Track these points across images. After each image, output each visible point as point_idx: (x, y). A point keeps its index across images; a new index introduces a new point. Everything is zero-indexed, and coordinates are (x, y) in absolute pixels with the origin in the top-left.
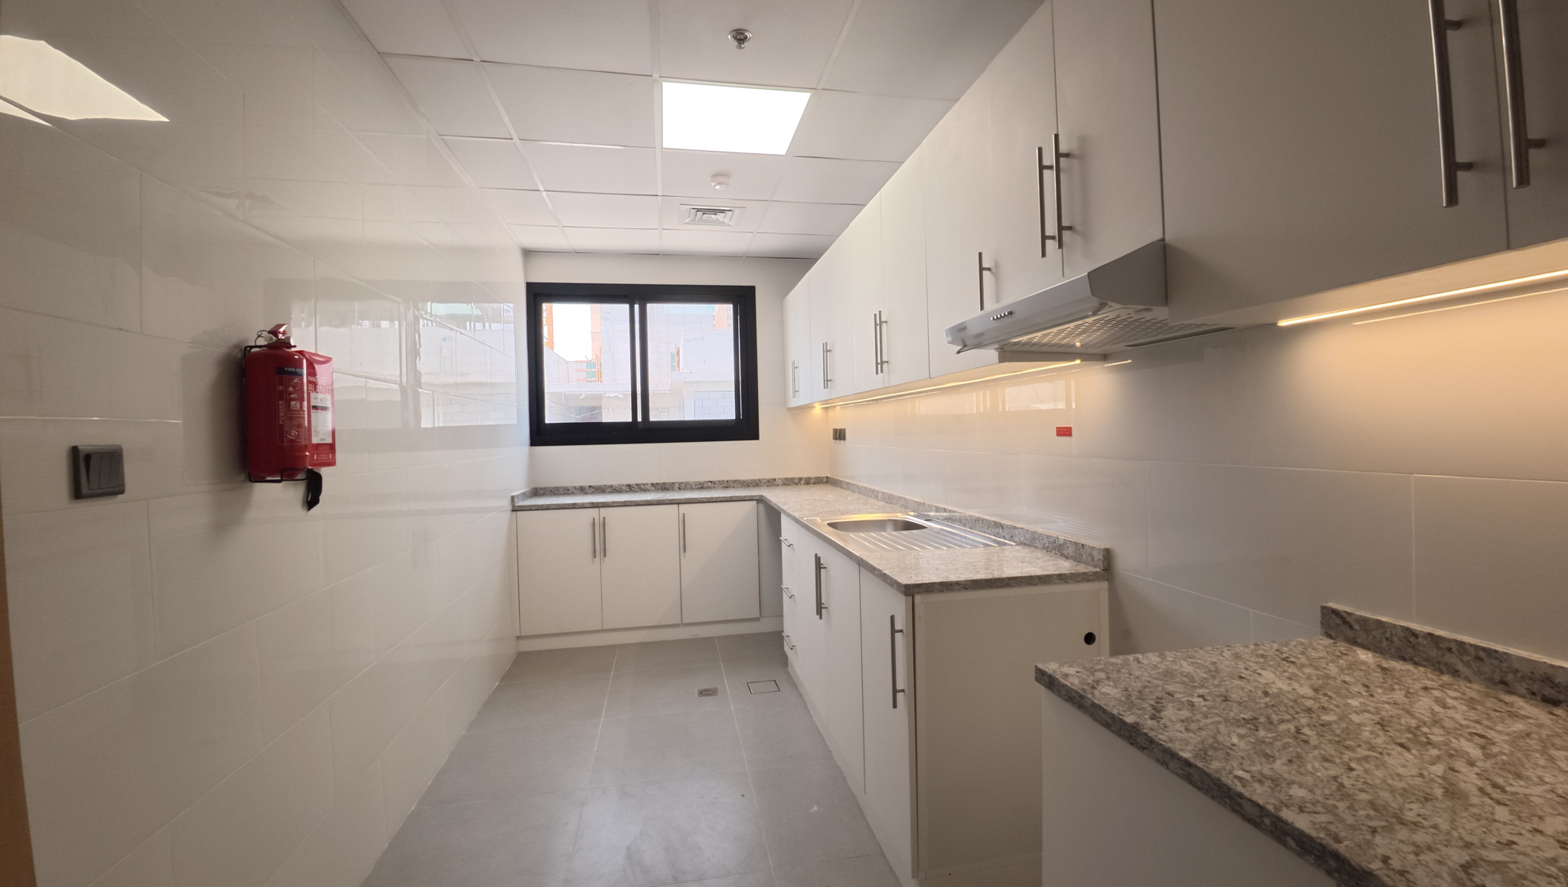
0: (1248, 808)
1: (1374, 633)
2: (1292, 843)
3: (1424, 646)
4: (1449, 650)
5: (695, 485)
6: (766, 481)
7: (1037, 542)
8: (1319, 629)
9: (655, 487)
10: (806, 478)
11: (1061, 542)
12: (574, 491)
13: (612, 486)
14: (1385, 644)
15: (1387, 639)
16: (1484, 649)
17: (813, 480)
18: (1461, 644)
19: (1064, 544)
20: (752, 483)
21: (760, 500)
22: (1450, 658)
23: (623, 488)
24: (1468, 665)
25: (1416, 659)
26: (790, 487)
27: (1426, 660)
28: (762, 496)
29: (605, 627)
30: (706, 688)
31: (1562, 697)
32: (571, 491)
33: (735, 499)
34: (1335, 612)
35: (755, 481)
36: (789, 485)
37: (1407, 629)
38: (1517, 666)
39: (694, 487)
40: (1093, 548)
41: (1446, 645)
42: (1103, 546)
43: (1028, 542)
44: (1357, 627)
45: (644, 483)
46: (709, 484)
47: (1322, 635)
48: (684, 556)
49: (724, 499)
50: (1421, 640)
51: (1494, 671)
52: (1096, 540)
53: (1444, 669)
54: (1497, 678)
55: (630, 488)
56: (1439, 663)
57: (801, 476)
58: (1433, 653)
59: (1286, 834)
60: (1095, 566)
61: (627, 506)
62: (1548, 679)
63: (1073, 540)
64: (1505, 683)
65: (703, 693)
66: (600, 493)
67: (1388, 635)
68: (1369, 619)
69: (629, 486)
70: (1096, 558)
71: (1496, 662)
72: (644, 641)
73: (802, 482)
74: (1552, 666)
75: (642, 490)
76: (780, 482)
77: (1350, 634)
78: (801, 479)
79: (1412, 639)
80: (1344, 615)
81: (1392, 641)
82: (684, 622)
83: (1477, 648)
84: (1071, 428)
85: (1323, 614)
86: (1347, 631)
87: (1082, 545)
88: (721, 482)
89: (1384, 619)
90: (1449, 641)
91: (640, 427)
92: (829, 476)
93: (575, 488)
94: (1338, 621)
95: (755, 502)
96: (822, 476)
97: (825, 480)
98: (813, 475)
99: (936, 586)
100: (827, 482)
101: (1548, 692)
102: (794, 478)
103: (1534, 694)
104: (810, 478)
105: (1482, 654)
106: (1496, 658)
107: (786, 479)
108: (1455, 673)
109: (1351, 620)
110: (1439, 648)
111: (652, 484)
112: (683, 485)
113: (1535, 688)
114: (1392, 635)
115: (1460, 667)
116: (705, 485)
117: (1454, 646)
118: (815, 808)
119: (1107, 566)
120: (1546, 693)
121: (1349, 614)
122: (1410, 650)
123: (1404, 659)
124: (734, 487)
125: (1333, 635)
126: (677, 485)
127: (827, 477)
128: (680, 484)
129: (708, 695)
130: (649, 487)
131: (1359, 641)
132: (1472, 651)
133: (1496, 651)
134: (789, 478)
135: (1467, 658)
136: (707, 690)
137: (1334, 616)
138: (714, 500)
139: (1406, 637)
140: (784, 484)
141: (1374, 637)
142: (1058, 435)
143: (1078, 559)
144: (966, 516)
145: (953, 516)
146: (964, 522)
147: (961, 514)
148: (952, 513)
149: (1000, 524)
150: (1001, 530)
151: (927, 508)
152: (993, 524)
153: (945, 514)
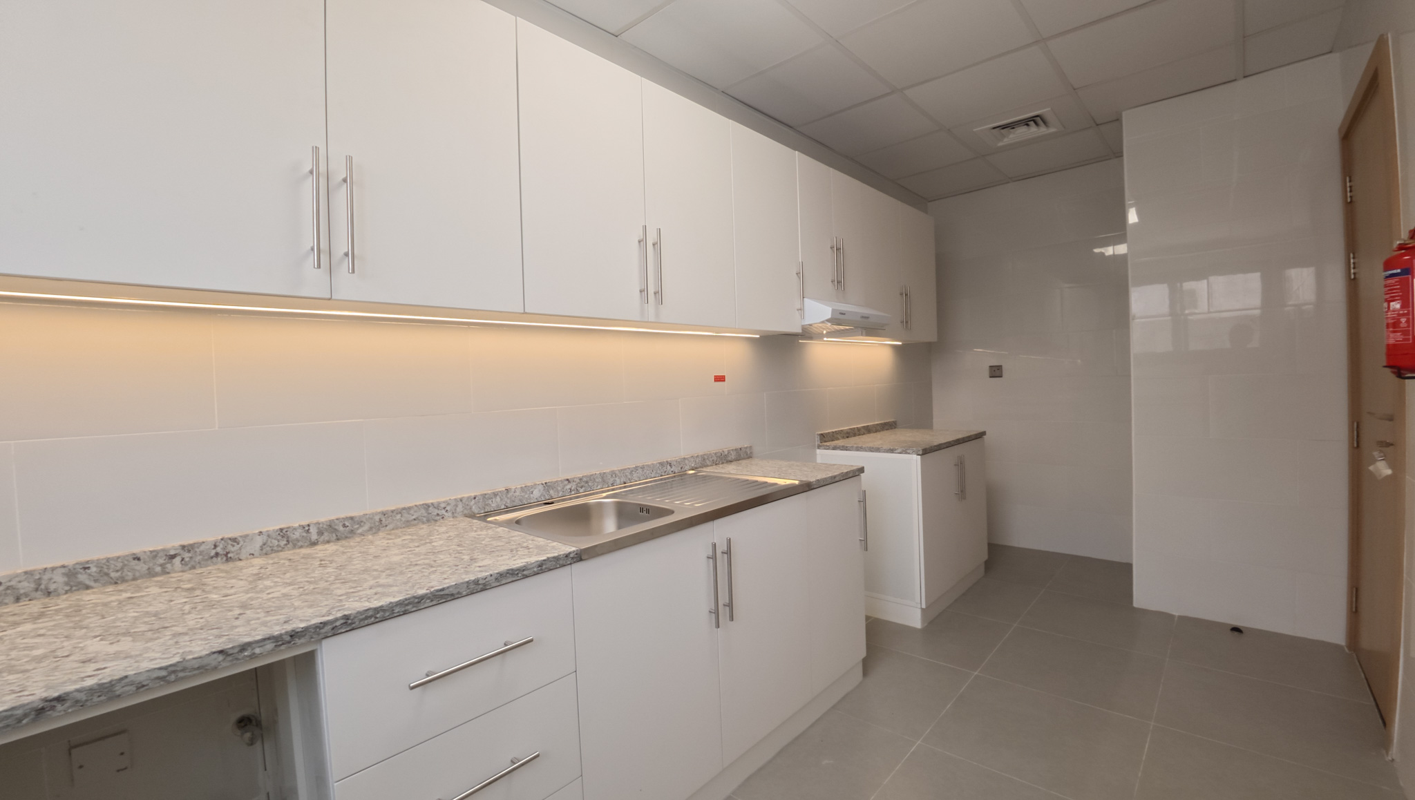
1: (828, 436)
19: (728, 453)
40: (746, 448)
63: (734, 448)
70: (748, 453)
87: (740, 448)
94: (822, 437)
109: (824, 435)
144: (613, 473)
145: (587, 482)
146: (611, 482)
147: (603, 476)
148: (585, 479)
149: (667, 462)
150: (669, 467)
151: (517, 494)
152: (658, 465)
153: (568, 487)
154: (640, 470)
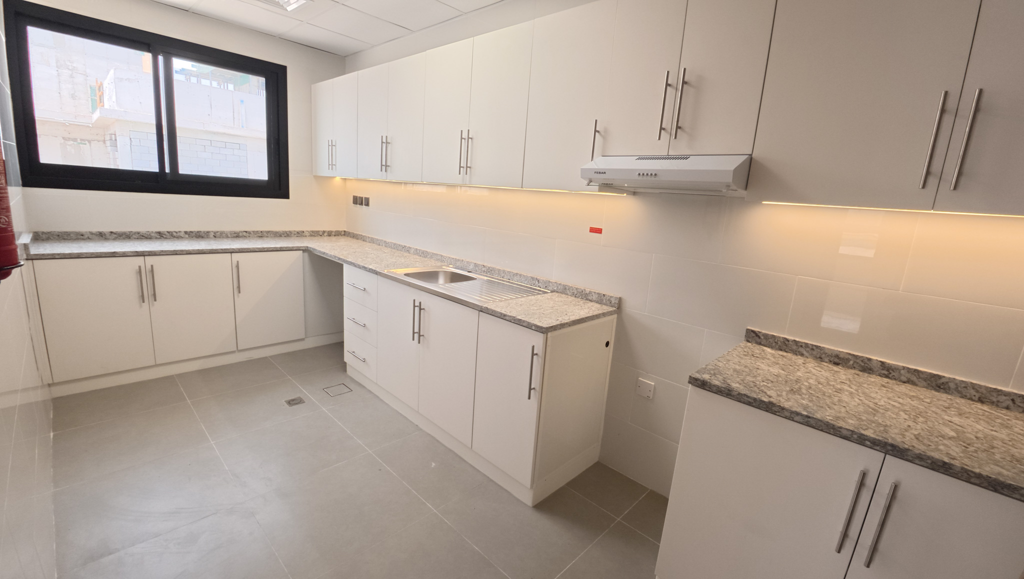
0: (845, 432)
1: (770, 340)
2: (868, 443)
3: (791, 345)
4: (801, 346)
5: (231, 234)
6: (296, 233)
7: (568, 291)
8: (743, 338)
9: (189, 235)
10: (329, 231)
11: (588, 292)
12: (90, 236)
13: (138, 233)
14: (774, 344)
15: (775, 342)
16: (815, 346)
17: (334, 233)
18: (806, 344)
19: (589, 293)
20: (284, 234)
21: (306, 250)
22: (801, 350)
23: (153, 235)
24: (808, 352)
25: (786, 350)
26: (316, 238)
27: (790, 350)
28: (307, 247)
29: (158, 363)
30: (293, 398)
31: (841, 362)
32: (86, 236)
33: (285, 249)
34: (753, 331)
35: (286, 232)
36: (315, 236)
37: (785, 338)
38: (827, 351)
39: (229, 236)
40: (611, 297)
41: (801, 344)
42: (619, 296)
43: (559, 291)
44: (762, 338)
45: (177, 230)
46: (245, 234)
47: (744, 341)
48: (238, 296)
49: (275, 249)
50: (790, 342)
51: (818, 354)
52: (613, 292)
53: (798, 354)
54: (818, 356)
55: (161, 236)
56: (796, 351)
57: (325, 230)
58: (795, 347)
59: (865, 440)
60: (612, 306)
61: (177, 254)
62: (837, 356)
63: (597, 292)
64: (821, 358)
65: (291, 403)
66: (124, 239)
67: (776, 341)
68: (769, 334)
69: (159, 233)
70: (613, 302)
71: (819, 350)
72: (200, 369)
73: (326, 234)
74: (840, 351)
75: (175, 237)
76: (307, 234)
77: (759, 340)
78: (324, 232)
79: (787, 342)
80: (757, 333)
81: (777, 343)
82: (239, 349)
83: (812, 345)
84: (602, 229)
85: (747, 332)
86: (757, 338)
87: (604, 295)
88: (255, 233)
89: (775, 334)
90: (802, 343)
91: (169, 178)
92: (345, 230)
93: (92, 233)
94: (754, 335)
95: (302, 251)
96: (341, 230)
97: (343, 233)
98: (334, 229)
99: (559, 326)
100: (344, 235)
101: (836, 360)
102: (319, 231)
103: (831, 361)
104: (332, 232)
105: (814, 348)
106: (819, 349)
107: (313, 232)
108: (802, 355)
109: (760, 335)
110: (797, 345)
111: (186, 233)
112: (219, 233)
113: (832, 359)
114: (778, 341)
115: (805, 353)
116: (241, 234)
117: (803, 345)
118: (433, 464)
119: (619, 306)
120: (835, 361)
121: (760, 332)
122: (785, 347)
123: (781, 350)
124: (267, 237)
125: (750, 341)
126: (213, 234)
127: (345, 231)
128: (215, 233)
129: (297, 404)
130: (182, 234)
131: (762, 343)
132: (811, 346)
133: (820, 347)
134: (315, 231)
135: (807, 349)
136: (293, 400)
137: (752, 333)
138: (266, 250)
139: (784, 342)
140: (311, 236)
141: (770, 342)
142: (590, 231)
143: (600, 302)
144: (504, 271)
145: (491, 271)
146: (503, 275)
147: (499, 270)
148: (491, 269)
149: (536, 278)
150: (537, 282)
151: (465, 263)
152: (530, 278)
153: (483, 269)
154: (518, 276)
